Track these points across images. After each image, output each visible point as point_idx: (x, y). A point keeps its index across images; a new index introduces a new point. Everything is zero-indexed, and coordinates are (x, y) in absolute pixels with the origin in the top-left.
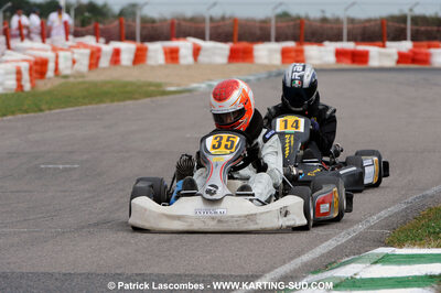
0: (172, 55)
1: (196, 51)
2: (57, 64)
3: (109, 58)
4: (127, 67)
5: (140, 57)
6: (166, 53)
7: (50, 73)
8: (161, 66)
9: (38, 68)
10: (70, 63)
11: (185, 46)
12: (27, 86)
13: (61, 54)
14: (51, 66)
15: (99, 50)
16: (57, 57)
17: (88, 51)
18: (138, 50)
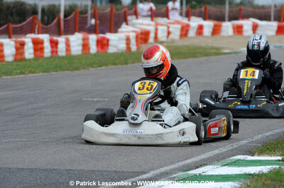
0: (238, 30)
1: (255, 28)
2: (156, 34)
3: (195, 30)
4: (207, 37)
5: (216, 31)
6: (234, 28)
7: (151, 40)
8: (230, 37)
9: (143, 36)
10: (166, 34)
11: (247, 24)
12: (134, 48)
13: (160, 28)
14: (152, 35)
15: (188, 26)
16: (156, 30)
17: (179, 26)
18: (215, 26)
